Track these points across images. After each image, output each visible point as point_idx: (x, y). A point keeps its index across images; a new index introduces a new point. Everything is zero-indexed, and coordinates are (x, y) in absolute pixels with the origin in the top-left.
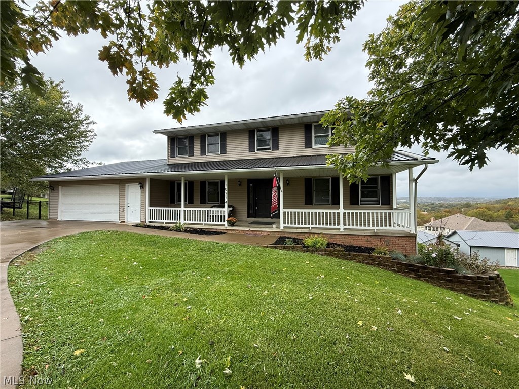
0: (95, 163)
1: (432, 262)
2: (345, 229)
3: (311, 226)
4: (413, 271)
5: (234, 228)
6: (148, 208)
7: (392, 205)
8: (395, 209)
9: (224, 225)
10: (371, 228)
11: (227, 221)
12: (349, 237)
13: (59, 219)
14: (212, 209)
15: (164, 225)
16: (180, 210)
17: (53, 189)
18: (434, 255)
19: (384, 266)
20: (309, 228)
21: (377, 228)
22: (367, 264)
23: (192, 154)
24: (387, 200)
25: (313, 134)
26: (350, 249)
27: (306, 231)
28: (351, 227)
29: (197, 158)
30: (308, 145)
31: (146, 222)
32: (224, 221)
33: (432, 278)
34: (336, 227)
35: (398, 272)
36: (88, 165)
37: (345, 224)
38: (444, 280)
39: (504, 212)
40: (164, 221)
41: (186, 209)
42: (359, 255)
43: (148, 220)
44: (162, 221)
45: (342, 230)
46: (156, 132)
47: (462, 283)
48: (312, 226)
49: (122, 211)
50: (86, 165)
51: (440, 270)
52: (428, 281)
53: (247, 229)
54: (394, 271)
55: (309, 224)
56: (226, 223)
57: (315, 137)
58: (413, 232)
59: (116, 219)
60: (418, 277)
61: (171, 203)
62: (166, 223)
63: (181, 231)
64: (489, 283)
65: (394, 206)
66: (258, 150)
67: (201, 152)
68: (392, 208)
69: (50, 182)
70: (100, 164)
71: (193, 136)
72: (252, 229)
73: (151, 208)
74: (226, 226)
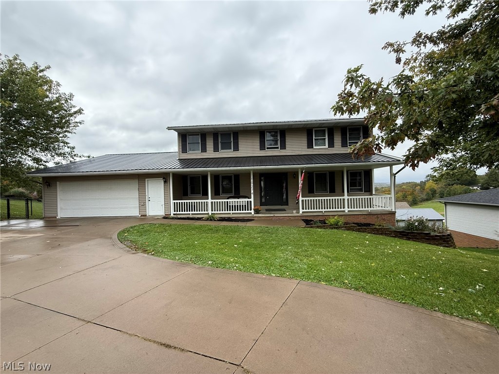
0: (84, 156)
1: (415, 229)
2: (348, 211)
3: (323, 210)
4: (405, 235)
5: (260, 215)
6: (172, 201)
7: (372, 192)
8: (374, 195)
9: (251, 213)
10: (366, 209)
11: (254, 210)
12: (352, 217)
13: (58, 217)
14: (228, 200)
15: (191, 216)
16: (207, 202)
17: (49, 185)
18: (416, 224)
19: (385, 234)
20: (322, 212)
21: (371, 209)
22: (374, 234)
23: (204, 150)
24: (368, 189)
25: (314, 138)
26: (359, 224)
27: (321, 214)
28: (353, 209)
29: (210, 154)
30: (310, 146)
31: (170, 215)
32: (251, 210)
33: (418, 239)
34: (342, 209)
35: (395, 237)
36: (75, 158)
37: (348, 208)
38: (425, 239)
39: (401, 193)
40: (191, 212)
41: (213, 201)
42: (368, 228)
43: (172, 212)
44: (188, 212)
45: (347, 212)
46: (169, 128)
47: (435, 239)
48: (325, 210)
49: (143, 205)
50: (73, 158)
51: (421, 233)
52: (415, 241)
53: (272, 215)
54: (393, 237)
55: (322, 209)
56: (252, 211)
57: (315, 139)
58: (394, 210)
59: (136, 213)
60: (409, 239)
61: (184, 196)
62: (192, 214)
63: (215, 220)
64: (448, 238)
65: (374, 193)
66: (268, 148)
67: (214, 149)
68: (371, 194)
69: (44, 178)
70: (89, 157)
71: (205, 134)
72: (276, 215)
73: (176, 201)
74: (253, 213)
